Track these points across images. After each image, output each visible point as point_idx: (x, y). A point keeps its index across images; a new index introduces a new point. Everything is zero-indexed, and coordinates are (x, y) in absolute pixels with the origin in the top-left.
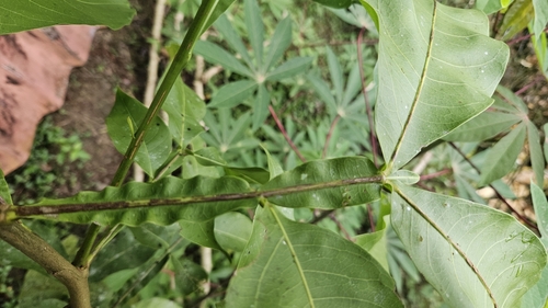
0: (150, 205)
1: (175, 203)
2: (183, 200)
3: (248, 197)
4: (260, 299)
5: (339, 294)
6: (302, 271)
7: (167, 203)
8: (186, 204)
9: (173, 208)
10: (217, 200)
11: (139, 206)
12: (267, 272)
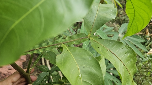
0: (39, 49)
1: (44, 47)
2: (46, 47)
3: (59, 44)
4: (63, 60)
5: (81, 59)
6: (72, 55)
7: (43, 48)
8: (47, 47)
9: (44, 48)
10: (53, 45)
11: (37, 49)
12: (64, 55)
